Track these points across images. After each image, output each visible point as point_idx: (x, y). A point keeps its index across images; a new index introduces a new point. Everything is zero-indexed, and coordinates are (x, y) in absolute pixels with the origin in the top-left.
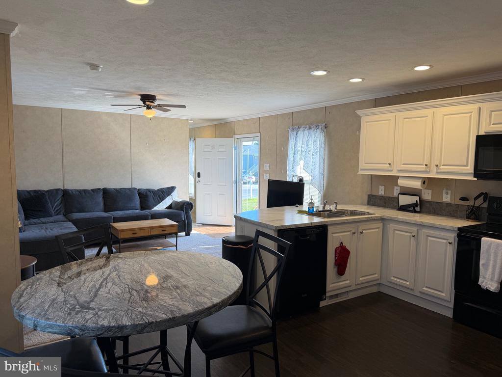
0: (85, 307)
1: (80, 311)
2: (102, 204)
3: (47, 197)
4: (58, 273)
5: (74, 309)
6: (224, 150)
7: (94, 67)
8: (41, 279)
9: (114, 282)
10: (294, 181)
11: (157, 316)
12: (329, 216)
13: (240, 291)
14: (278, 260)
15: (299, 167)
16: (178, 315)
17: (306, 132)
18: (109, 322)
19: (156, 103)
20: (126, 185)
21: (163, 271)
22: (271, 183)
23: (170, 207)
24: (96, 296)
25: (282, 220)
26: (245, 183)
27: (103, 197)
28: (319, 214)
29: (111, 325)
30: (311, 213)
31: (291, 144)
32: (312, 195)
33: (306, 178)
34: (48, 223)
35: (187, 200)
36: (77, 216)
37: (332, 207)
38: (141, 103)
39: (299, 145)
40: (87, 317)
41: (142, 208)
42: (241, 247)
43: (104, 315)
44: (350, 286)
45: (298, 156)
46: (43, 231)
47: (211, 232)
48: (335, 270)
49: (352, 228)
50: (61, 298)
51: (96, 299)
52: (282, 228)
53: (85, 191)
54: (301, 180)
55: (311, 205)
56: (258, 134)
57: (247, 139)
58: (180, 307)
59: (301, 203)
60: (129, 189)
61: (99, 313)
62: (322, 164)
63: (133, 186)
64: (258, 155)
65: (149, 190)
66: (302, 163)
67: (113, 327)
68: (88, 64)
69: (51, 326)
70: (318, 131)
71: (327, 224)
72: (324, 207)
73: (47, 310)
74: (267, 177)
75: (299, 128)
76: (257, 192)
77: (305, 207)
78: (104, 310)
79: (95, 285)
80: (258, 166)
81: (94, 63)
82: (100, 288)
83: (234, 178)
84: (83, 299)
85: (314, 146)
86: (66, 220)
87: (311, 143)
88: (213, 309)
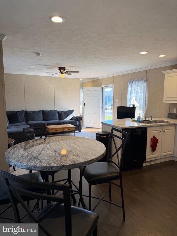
0: (36, 158)
1: (34, 160)
2: (42, 117)
3: (18, 114)
4: (24, 145)
5: (31, 159)
6: (97, 93)
7: (38, 54)
8: (17, 147)
9: (48, 149)
10: (130, 106)
11: (67, 163)
12: (148, 123)
13: (104, 154)
14: (123, 141)
15: (133, 100)
16: (76, 163)
17: (137, 82)
18: (46, 165)
19: (66, 71)
20: (52, 109)
21: (70, 145)
22: (119, 108)
23: (72, 119)
24: (40, 154)
25: (125, 124)
26: (106, 109)
27: (43, 114)
28: (143, 122)
29: (47, 166)
30: (139, 121)
31: (129, 89)
32: (139, 113)
33: (137, 105)
34: (19, 125)
35: (79, 116)
36: (31, 122)
37: (150, 119)
38: (59, 71)
39: (133, 89)
40: (37, 162)
41: (60, 119)
42: (105, 136)
43: (44, 162)
44: (158, 157)
45: (133, 95)
46: (17, 129)
47: (90, 131)
48: (151, 149)
49: (160, 129)
50: (26, 154)
51: (40, 155)
52: (124, 128)
53: (35, 112)
54: (134, 106)
55: (139, 117)
56: (113, 85)
57: (108, 87)
58: (77, 159)
59: (134, 117)
60: (54, 111)
61: (42, 161)
62: (145, 98)
63: (55, 110)
64: (113, 95)
65: (62, 111)
66: (134, 98)
67: (48, 167)
68: (35, 53)
69: (22, 166)
70: (143, 82)
71: (147, 126)
72: (145, 119)
73: (20, 159)
74: (117, 105)
75: (133, 81)
76: (112, 113)
77: (136, 119)
78: (44, 160)
79: (40, 150)
80: (113, 101)
81: (38, 52)
82: (42, 151)
83: (101, 106)
84: (35, 155)
85: (141, 89)
86: (26, 124)
87: (139, 88)
88: (92, 161)
